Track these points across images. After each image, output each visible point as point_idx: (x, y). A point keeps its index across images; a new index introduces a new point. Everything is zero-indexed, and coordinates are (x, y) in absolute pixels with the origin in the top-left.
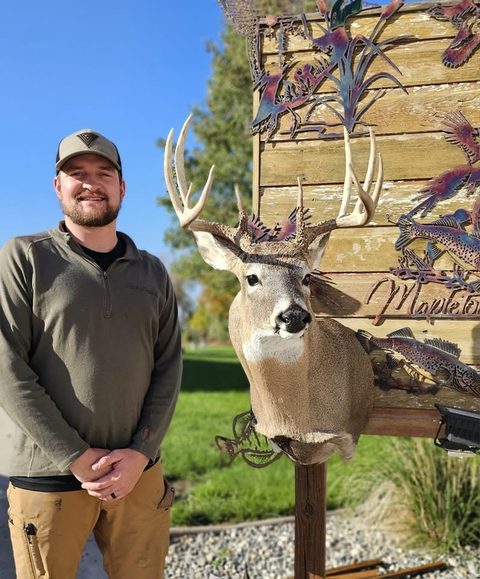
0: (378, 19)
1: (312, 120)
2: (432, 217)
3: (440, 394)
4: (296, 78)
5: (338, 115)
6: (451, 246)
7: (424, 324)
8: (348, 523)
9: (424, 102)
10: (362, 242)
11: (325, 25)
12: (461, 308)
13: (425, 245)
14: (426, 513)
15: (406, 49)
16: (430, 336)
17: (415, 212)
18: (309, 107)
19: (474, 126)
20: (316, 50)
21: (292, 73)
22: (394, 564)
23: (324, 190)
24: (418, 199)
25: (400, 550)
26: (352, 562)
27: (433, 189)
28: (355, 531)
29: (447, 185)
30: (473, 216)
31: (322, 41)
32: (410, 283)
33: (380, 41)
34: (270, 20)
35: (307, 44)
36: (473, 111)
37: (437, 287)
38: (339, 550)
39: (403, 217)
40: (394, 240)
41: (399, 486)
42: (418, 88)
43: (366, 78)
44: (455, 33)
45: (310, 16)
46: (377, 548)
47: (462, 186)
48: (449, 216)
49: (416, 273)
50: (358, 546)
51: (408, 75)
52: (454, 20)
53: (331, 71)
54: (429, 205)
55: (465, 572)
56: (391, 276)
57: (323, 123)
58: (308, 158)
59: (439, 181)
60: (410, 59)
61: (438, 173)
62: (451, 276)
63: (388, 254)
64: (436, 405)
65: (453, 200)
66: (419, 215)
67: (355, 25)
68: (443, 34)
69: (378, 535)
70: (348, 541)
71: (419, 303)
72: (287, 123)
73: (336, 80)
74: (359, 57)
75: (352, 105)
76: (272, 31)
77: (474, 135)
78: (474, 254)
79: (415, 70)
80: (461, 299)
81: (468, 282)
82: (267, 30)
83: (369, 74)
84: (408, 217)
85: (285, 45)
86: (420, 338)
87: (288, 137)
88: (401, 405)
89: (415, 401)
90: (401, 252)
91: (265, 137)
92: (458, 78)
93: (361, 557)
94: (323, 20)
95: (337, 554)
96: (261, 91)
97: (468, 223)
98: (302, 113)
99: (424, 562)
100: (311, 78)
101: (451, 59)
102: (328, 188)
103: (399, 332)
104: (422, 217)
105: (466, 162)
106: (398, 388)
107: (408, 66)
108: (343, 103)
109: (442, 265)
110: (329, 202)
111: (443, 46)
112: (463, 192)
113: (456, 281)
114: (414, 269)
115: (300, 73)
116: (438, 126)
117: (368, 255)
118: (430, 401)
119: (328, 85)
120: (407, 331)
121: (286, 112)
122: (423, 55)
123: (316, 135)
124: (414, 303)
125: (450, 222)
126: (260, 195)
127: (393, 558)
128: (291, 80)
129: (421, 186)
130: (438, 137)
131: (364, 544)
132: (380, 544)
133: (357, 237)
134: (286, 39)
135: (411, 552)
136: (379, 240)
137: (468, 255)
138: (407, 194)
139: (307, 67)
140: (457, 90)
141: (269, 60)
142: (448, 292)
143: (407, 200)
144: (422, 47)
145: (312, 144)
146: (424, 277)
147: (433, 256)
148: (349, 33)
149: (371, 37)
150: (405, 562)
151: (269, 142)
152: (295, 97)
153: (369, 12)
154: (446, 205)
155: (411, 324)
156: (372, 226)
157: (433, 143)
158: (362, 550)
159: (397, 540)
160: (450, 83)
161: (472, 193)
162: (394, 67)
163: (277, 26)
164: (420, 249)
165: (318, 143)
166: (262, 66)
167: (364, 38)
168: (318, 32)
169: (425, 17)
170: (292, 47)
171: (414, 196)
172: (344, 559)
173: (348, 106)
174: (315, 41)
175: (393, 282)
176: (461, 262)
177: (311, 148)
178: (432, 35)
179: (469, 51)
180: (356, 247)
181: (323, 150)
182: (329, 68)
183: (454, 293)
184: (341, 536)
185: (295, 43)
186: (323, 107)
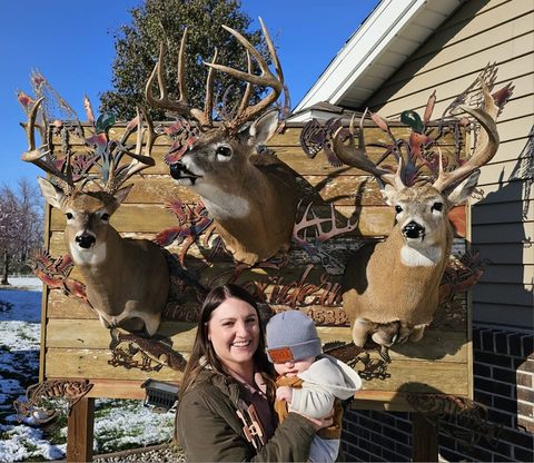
0: (125, 129)
9: (154, 185)
11: (92, 129)
19: (182, 202)
20: (86, 145)
27: (158, 240)
29: (167, 238)
30: (181, 258)
31: (91, 140)
33: (127, 143)
34: (57, 124)
35: (82, 141)
36: (182, 193)
42: (150, 176)
44: (172, 143)
45: (83, 123)
47: (176, 238)
59: (161, 235)
61: (161, 229)
65: (170, 247)
67: (111, 131)
68: (167, 143)
73: (100, 166)
76: (58, 130)
77: (182, 207)
82: (55, 129)
85: (67, 141)
94: (91, 126)
100: (84, 163)
105: (178, 224)
106: (135, 366)
111: (165, 151)
112: (176, 242)
116: (162, 200)
119: (95, 169)
126: (50, 236)
130: (162, 207)
134: (68, 136)
139: (81, 156)
141: (56, 149)
148: (107, 137)
153: (120, 124)
157: (159, 210)
161: (181, 243)
163: (61, 128)
168: (88, 135)
170: (72, 142)
174: (87, 140)
185: (74, 139)
186: (91, 182)
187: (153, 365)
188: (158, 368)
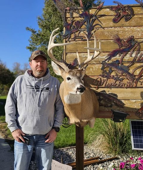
0: (96, 9)
1: (79, 36)
2: (110, 62)
3: (113, 107)
4: (75, 24)
5: (86, 34)
6: (115, 69)
7: (109, 89)
8: (90, 148)
9: (108, 32)
10: (93, 68)
11: (82, 10)
12: (118, 85)
13: (108, 69)
14: (112, 143)
15: (103, 18)
16: (110, 92)
17: (106, 60)
18: (78, 32)
19: (121, 38)
20: (80, 17)
21: (74, 23)
22: (103, 158)
23: (82, 54)
24: (107, 57)
25: (104, 154)
26: (91, 158)
27: (111, 54)
28: (92, 150)
29: (114, 54)
30: (120, 62)
31: (82, 15)
32: (105, 79)
33: (97, 15)
34: (68, 9)
35: (78, 15)
36: (120, 35)
37: (112, 80)
38: (87, 155)
39: (103, 61)
40: (101, 68)
41: (104, 136)
42: (106, 28)
43: (93, 25)
44: (116, 14)
45: (79, 8)
46: (98, 154)
47: (118, 54)
48: (115, 61)
49: (106, 76)
50: (93, 154)
51: (104, 25)
52: (115, 11)
53: (84, 23)
54: (109, 59)
55: (123, 159)
56: (100, 77)
57: (82, 36)
58: (78, 46)
60: (104, 20)
61: (112, 50)
62: (115, 77)
63: (99, 71)
64: (111, 110)
65: (116, 57)
66: (107, 61)
67: (90, 11)
68: (113, 14)
69: (99, 151)
70: (90, 152)
71: (107, 84)
72: (73, 36)
73: (86, 25)
74: (91, 19)
75: (90, 32)
76: (69, 11)
77: (121, 41)
78: (121, 71)
79: (105, 24)
80: (118, 83)
81: (120, 78)
82: (67, 11)
83: (94, 24)
84: (105, 62)
86: (108, 93)
87: (73, 40)
88: (103, 110)
89: (107, 109)
90: (102, 71)
91: (67, 40)
92: (116, 26)
93: (93, 156)
94: (82, 9)
95: (86, 156)
96: (66, 27)
97: (119, 63)
98: (77, 33)
99: (111, 157)
100: (79, 24)
101: (115, 21)
102: (84, 54)
103: (102, 91)
104: (108, 62)
105: (119, 48)
106: (102, 106)
107: (104, 22)
108: (87, 31)
109: (113, 74)
110: (84, 57)
111: (113, 17)
112: (118, 55)
113: (116, 78)
114: (106, 75)
115: (76, 23)
116: (112, 38)
117: (94, 71)
118: (110, 109)
119: (84, 26)
120: (104, 91)
121: (73, 33)
122: (108, 19)
123: (80, 39)
124: (106, 84)
125: (115, 63)
126: (66, 55)
127: (102, 157)
128: (74, 25)
129: (107, 54)
130: (112, 41)
131: (94, 153)
132: (99, 153)
133: (91, 67)
134: (72, 14)
135: (108, 155)
136: (97, 67)
137: (119, 71)
138: (104, 56)
139: (78, 21)
140: (116, 29)
141: (68, 19)
142: (114, 81)
143: (104, 57)
144: (107, 17)
145: (79, 42)
146: (108, 77)
147: (111, 72)
148: (89, 13)
149: (95, 14)
150: (106, 157)
151: (68, 41)
152: (75, 29)
153: (94, 8)
154: (114, 59)
155: (105, 89)
156: (95, 64)
157: (110, 43)
158: (94, 155)
159: (104, 152)
160: (115, 27)
161: (120, 56)
162: (101, 22)
163: (70, 10)
164: (107, 70)
165: (81, 42)
166: (66, 21)
167: (93, 14)
168: (81, 13)
169: (108, 10)
170: (74, 16)
171: (106, 56)
172: (89, 157)
173: (89, 32)
174: (80, 15)
175: (101, 78)
176: (118, 73)
177: (79, 43)
178: (110, 14)
179: (119, 19)
180: (91, 69)
181: (82, 44)
182: (84, 22)
183: (116, 81)
184: (87, 151)
185: (75, 15)
186: (82, 32)
187: (109, 105)
188: (111, 106)
